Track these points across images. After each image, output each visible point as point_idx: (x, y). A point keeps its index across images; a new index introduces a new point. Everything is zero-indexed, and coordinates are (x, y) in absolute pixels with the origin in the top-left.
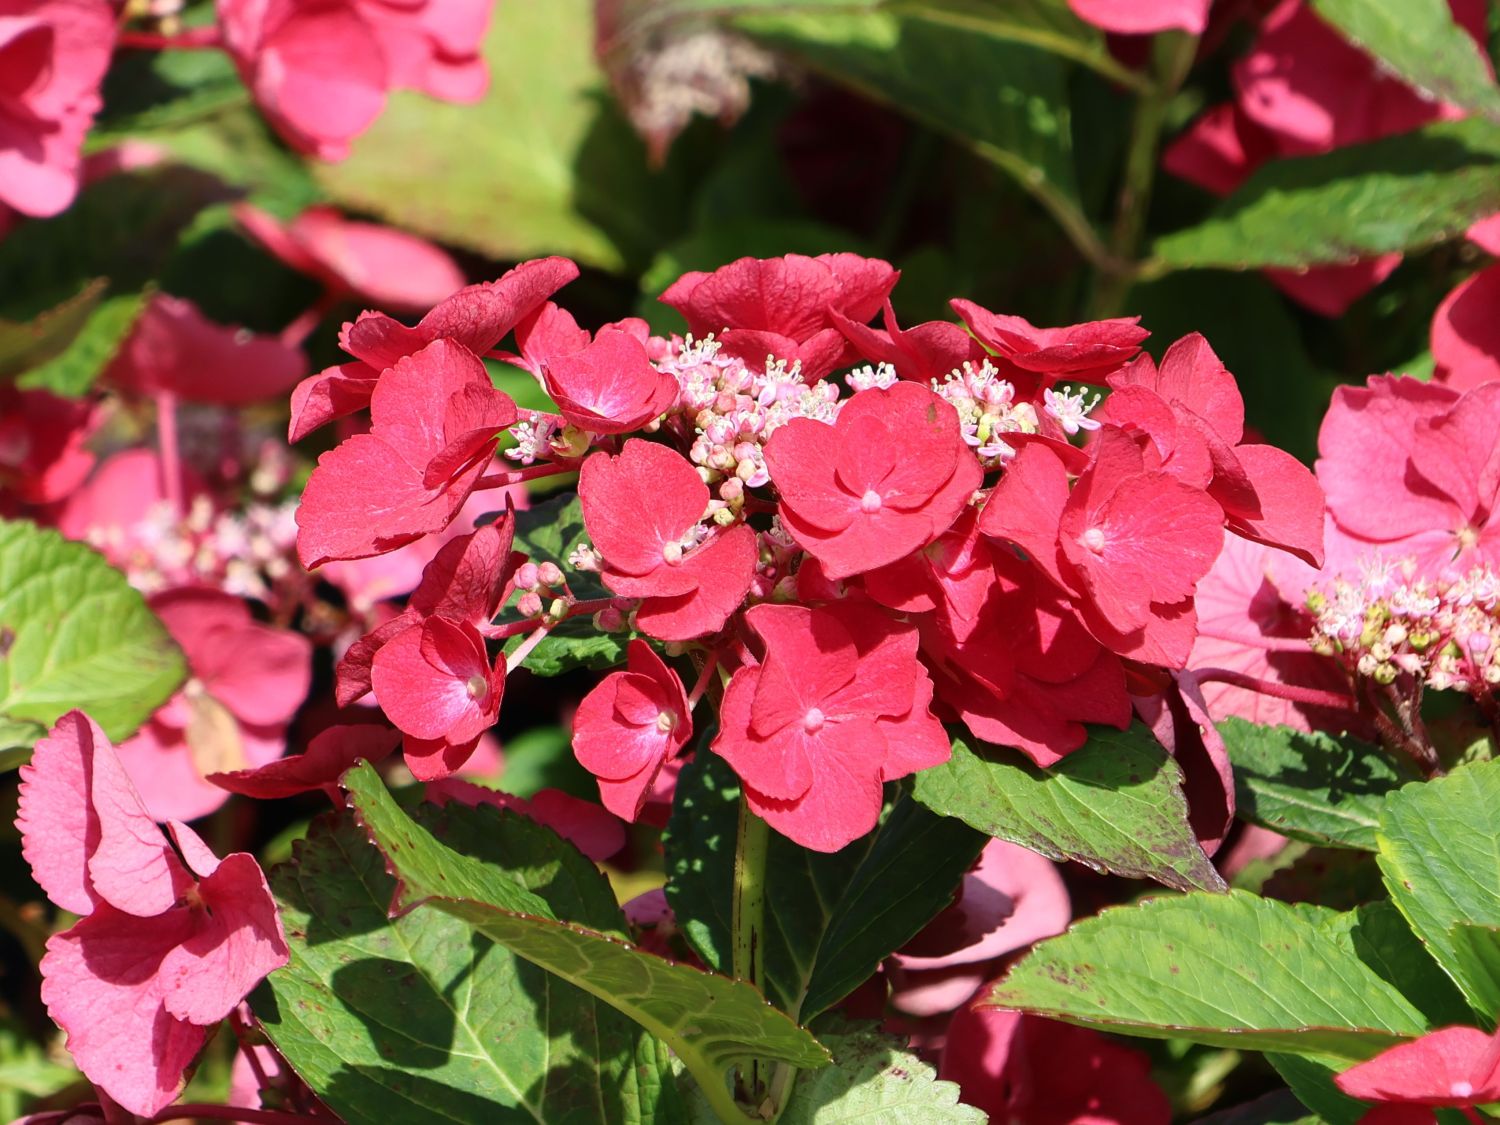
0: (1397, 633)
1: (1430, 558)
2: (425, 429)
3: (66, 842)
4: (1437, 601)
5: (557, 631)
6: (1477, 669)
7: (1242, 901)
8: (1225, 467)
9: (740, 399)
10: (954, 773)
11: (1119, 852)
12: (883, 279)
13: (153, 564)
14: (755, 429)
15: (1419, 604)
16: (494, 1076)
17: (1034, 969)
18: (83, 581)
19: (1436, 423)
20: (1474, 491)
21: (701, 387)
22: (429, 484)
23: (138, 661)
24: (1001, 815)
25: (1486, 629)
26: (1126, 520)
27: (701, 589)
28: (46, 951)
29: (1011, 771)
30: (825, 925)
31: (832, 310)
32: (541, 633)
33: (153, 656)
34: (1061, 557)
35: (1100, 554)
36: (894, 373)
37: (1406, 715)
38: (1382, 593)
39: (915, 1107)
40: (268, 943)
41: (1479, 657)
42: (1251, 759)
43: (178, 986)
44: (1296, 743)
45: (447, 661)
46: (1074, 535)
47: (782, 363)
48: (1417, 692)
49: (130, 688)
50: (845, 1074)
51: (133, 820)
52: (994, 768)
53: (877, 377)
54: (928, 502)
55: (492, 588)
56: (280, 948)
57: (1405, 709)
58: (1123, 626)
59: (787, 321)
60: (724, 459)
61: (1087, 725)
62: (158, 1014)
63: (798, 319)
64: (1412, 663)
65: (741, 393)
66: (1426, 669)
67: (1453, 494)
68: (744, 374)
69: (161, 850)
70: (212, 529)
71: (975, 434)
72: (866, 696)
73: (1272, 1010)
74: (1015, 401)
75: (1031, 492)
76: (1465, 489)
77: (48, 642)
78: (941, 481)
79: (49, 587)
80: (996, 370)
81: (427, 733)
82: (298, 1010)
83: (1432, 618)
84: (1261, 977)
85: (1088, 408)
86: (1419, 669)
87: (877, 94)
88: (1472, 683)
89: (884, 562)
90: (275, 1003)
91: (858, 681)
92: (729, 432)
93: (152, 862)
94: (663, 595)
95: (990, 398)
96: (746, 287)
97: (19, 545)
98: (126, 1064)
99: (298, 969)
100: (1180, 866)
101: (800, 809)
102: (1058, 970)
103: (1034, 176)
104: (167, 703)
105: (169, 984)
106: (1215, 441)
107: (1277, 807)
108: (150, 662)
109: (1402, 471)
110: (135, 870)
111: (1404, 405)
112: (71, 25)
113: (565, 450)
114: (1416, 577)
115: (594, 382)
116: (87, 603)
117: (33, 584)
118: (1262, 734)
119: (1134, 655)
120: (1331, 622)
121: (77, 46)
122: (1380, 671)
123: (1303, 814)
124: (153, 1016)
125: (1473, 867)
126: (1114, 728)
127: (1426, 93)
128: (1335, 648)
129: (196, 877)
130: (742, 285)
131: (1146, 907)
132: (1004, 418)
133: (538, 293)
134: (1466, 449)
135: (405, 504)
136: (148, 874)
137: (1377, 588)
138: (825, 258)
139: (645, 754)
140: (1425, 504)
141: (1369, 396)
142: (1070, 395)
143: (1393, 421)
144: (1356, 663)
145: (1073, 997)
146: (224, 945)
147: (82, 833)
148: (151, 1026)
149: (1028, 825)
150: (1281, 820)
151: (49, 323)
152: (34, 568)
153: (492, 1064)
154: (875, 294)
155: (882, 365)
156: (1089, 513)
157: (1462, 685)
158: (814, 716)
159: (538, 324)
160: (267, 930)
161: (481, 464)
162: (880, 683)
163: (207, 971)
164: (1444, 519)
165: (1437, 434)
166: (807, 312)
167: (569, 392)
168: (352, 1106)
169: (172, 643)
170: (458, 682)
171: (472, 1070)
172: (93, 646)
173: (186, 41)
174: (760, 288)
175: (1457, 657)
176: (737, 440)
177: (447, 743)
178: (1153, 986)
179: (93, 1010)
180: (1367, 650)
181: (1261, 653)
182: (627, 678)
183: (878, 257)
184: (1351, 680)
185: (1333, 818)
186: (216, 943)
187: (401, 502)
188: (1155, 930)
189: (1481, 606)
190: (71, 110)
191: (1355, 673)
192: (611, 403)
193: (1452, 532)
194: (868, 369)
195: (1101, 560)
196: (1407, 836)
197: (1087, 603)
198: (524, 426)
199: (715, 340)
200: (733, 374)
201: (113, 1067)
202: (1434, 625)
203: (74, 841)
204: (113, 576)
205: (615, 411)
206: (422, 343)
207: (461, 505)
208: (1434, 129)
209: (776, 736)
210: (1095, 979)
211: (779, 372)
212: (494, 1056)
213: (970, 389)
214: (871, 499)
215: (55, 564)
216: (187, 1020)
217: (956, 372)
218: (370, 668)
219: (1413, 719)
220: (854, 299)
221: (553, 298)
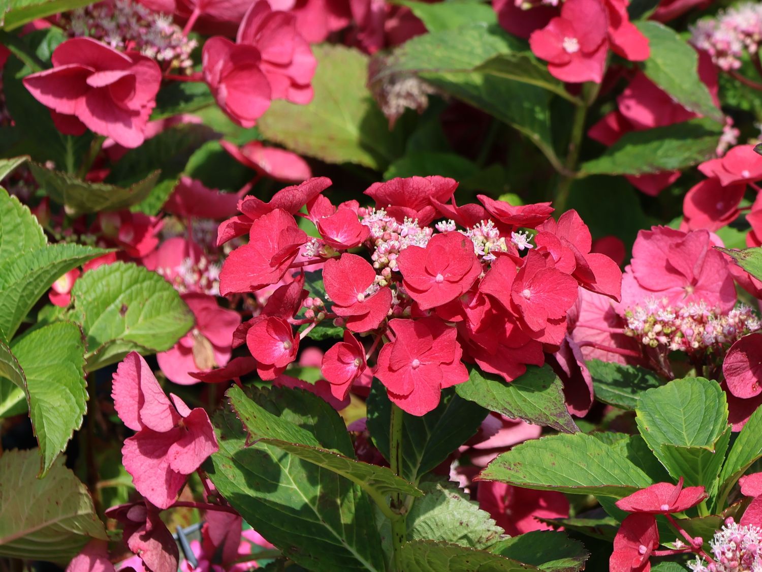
0: (658, 328)
1: (673, 299)
2: (271, 243)
3: (131, 402)
4: (674, 316)
5: (320, 324)
6: (689, 343)
7: (581, 437)
8: (581, 263)
9: (393, 234)
10: (473, 384)
11: (537, 416)
12: (451, 186)
13: (183, 283)
14: (397, 248)
15: (668, 317)
16: (299, 495)
17: (498, 465)
18: (155, 286)
19: (678, 245)
20: (692, 272)
21: (377, 230)
22: (272, 265)
23: (175, 318)
24: (491, 400)
25: (693, 327)
26: (539, 286)
27: (371, 312)
28: (124, 445)
29: (496, 383)
30: (428, 439)
31: (431, 198)
32: (314, 325)
33: (182, 317)
34: (512, 301)
35: (529, 299)
36: (454, 224)
37: (662, 360)
38: (654, 312)
39: (462, 511)
40: (210, 443)
41: (689, 338)
42: (602, 376)
43: (175, 459)
44: (619, 370)
45: (277, 335)
46: (518, 292)
47: (410, 220)
48: (666, 351)
49: (172, 329)
50: (435, 497)
51: (157, 395)
52: (489, 382)
53: (448, 225)
54: (461, 279)
55: (295, 306)
56: (215, 445)
57: (662, 357)
58: (536, 329)
59: (414, 202)
60: (384, 260)
61: (526, 365)
62: (168, 469)
63: (418, 201)
64: (664, 340)
65: (394, 232)
66: (669, 342)
67: (684, 273)
68: (395, 224)
69: (168, 406)
70: (207, 269)
71: (483, 250)
72: (436, 355)
73: (592, 479)
74: (500, 237)
75: (502, 275)
76: (689, 271)
77: (140, 310)
78: (467, 271)
79: (141, 288)
80: (493, 224)
81: (267, 362)
82: (222, 468)
83: (673, 322)
84: (588, 467)
85: (528, 240)
86: (666, 342)
87: (474, 104)
88: (687, 348)
89: (443, 303)
90: (213, 466)
91: (433, 349)
92: (386, 249)
93: (165, 411)
94: (356, 314)
95: (490, 235)
96: (397, 189)
97: (130, 271)
98: (155, 488)
99: (222, 451)
100: (561, 421)
101: (409, 399)
102: (507, 465)
103: (536, 137)
104: (185, 336)
105: (172, 458)
106: (578, 253)
107: (611, 394)
108: (180, 319)
109: (664, 264)
110: (158, 414)
111: (666, 238)
112: (145, 73)
113: (325, 255)
114: (668, 306)
115: (337, 228)
116: (157, 295)
117: (134, 288)
118: (606, 365)
119: (541, 340)
120: (632, 323)
121: (147, 82)
122: (651, 342)
123: (621, 398)
124: (166, 470)
125: (674, 421)
126: (537, 366)
127: (689, 108)
128: (634, 333)
129: (182, 417)
130: (396, 187)
131: (542, 440)
132: (495, 244)
133: (316, 191)
134: (689, 255)
135: (262, 273)
136: (163, 416)
137: (652, 309)
138: (429, 178)
139: (349, 374)
140: (673, 277)
141: (653, 234)
142: (522, 234)
143: (662, 244)
144: (642, 339)
145: (513, 475)
146: (193, 443)
147: (137, 399)
148: (165, 473)
149: (502, 405)
150: (612, 400)
151: (136, 188)
152: (136, 281)
153: (298, 490)
154: (449, 191)
155: (450, 220)
156: (524, 283)
157: (683, 348)
158: (416, 362)
159: (316, 203)
160: (210, 438)
161: (293, 257)
162: (442, 350)
163: (187, 453)
164: (680, 283)
165: (678, 249)
166: (422, 198)
167: (327, 232)
168: (242, 507)
169: (190, 311)
170: (281, 343)
171: (290, 492)
172: (158, 312)
173: (193, 79)
174: (403, 190)
175: (681, 338)
176: (389, 252)
177: (275, 366)
178: (545, 470)
179: (142, 468)
180: (646, 334)
181: (607, 334)
182: (343, 344)
183: (450, 177)
184: (640, 346)
185: (633, 399)
186: (190, 442)
187: (260, 272)
188: (546, 449)
189: (692, 317)
190: (144, 107)
191: (642, 343)
192: (343, 237)
193: (684, 288)
194: (444, 222)
195: (529, 302)
196: (648, 410)
197: (521, 319)
198: (309, 244)
199: (384, 211)
200: (390, 225)
201: (150, 490)
202: (673, 324)
203: (134, 402)
204: (167, 285)
205: (345, 240)
206: (270, 210)
207: (284, 274)
208: (694, 121)
209: (400, 370)
210: (522, 468)
211: (409, 223)
212: (298, 487)
213: (482, 231)
214: (440, 277)
215: (144, 280)
216: (179, 472)
217: (478, 225)
218: (246, 335)
219: (665, 361)
220: (440, 193)
221: (322, 193)
